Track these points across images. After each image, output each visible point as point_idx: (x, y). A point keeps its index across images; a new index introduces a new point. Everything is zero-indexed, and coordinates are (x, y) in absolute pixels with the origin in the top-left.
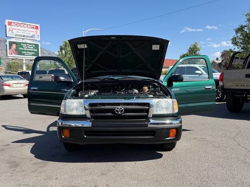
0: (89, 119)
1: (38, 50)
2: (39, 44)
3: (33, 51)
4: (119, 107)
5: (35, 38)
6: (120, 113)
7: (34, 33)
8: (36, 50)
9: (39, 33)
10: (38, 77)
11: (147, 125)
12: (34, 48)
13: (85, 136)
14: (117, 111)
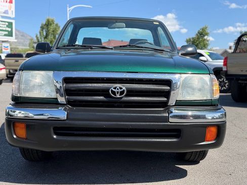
0: (62, 105)
1: (12, 29)
2: (13, 22)
3: (5, 31)
4: (118, 86)
5: (8, 13)
6: (118, 96)
7: (7, 8)
8: (10, 29)
9: (13, 9)
10: (14, 61)
11: (166, 119)
12: (7, 26)
13: (55, 137)
14: (113, 93)
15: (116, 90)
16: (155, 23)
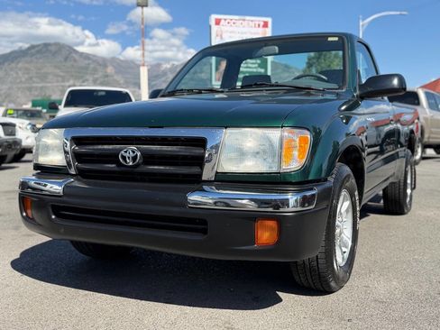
1: (266, 69)
8: (263, 70)
12: (259, 66)
13: (53, 217)
14: (124, 158)
15: (127, 155)
16: (330, 39)
